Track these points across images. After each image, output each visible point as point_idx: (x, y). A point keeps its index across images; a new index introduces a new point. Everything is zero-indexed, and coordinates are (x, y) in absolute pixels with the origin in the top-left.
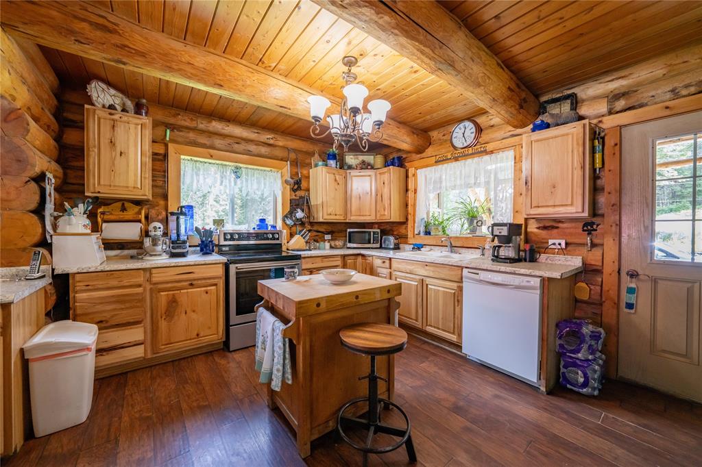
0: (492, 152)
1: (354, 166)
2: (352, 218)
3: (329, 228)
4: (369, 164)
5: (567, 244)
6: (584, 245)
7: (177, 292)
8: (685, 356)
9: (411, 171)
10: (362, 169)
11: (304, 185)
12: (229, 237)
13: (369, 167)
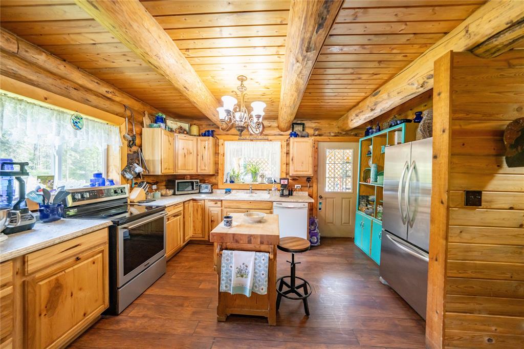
0: (271, 140)
1: (174, 129)
2: (179, 171)
3: (155, 180)
4: (185, 130)
5: (301, 186)
6: (307, 186)
7: (61, 274)
8: (332, 223)
9: (221, 142)
10: (180, 133)
11: (137, 141)
12: (79, 196)
13: (185, 132)
